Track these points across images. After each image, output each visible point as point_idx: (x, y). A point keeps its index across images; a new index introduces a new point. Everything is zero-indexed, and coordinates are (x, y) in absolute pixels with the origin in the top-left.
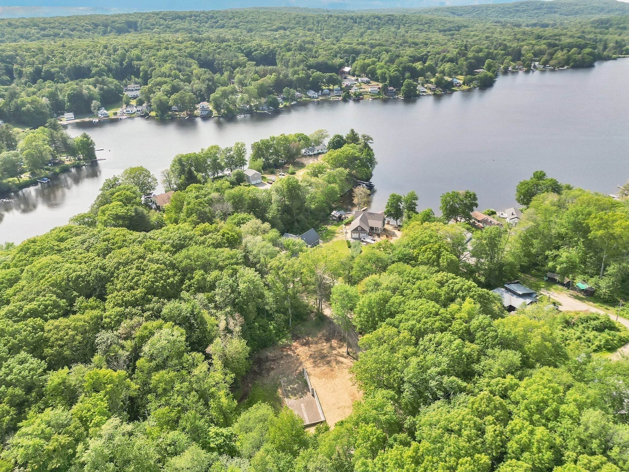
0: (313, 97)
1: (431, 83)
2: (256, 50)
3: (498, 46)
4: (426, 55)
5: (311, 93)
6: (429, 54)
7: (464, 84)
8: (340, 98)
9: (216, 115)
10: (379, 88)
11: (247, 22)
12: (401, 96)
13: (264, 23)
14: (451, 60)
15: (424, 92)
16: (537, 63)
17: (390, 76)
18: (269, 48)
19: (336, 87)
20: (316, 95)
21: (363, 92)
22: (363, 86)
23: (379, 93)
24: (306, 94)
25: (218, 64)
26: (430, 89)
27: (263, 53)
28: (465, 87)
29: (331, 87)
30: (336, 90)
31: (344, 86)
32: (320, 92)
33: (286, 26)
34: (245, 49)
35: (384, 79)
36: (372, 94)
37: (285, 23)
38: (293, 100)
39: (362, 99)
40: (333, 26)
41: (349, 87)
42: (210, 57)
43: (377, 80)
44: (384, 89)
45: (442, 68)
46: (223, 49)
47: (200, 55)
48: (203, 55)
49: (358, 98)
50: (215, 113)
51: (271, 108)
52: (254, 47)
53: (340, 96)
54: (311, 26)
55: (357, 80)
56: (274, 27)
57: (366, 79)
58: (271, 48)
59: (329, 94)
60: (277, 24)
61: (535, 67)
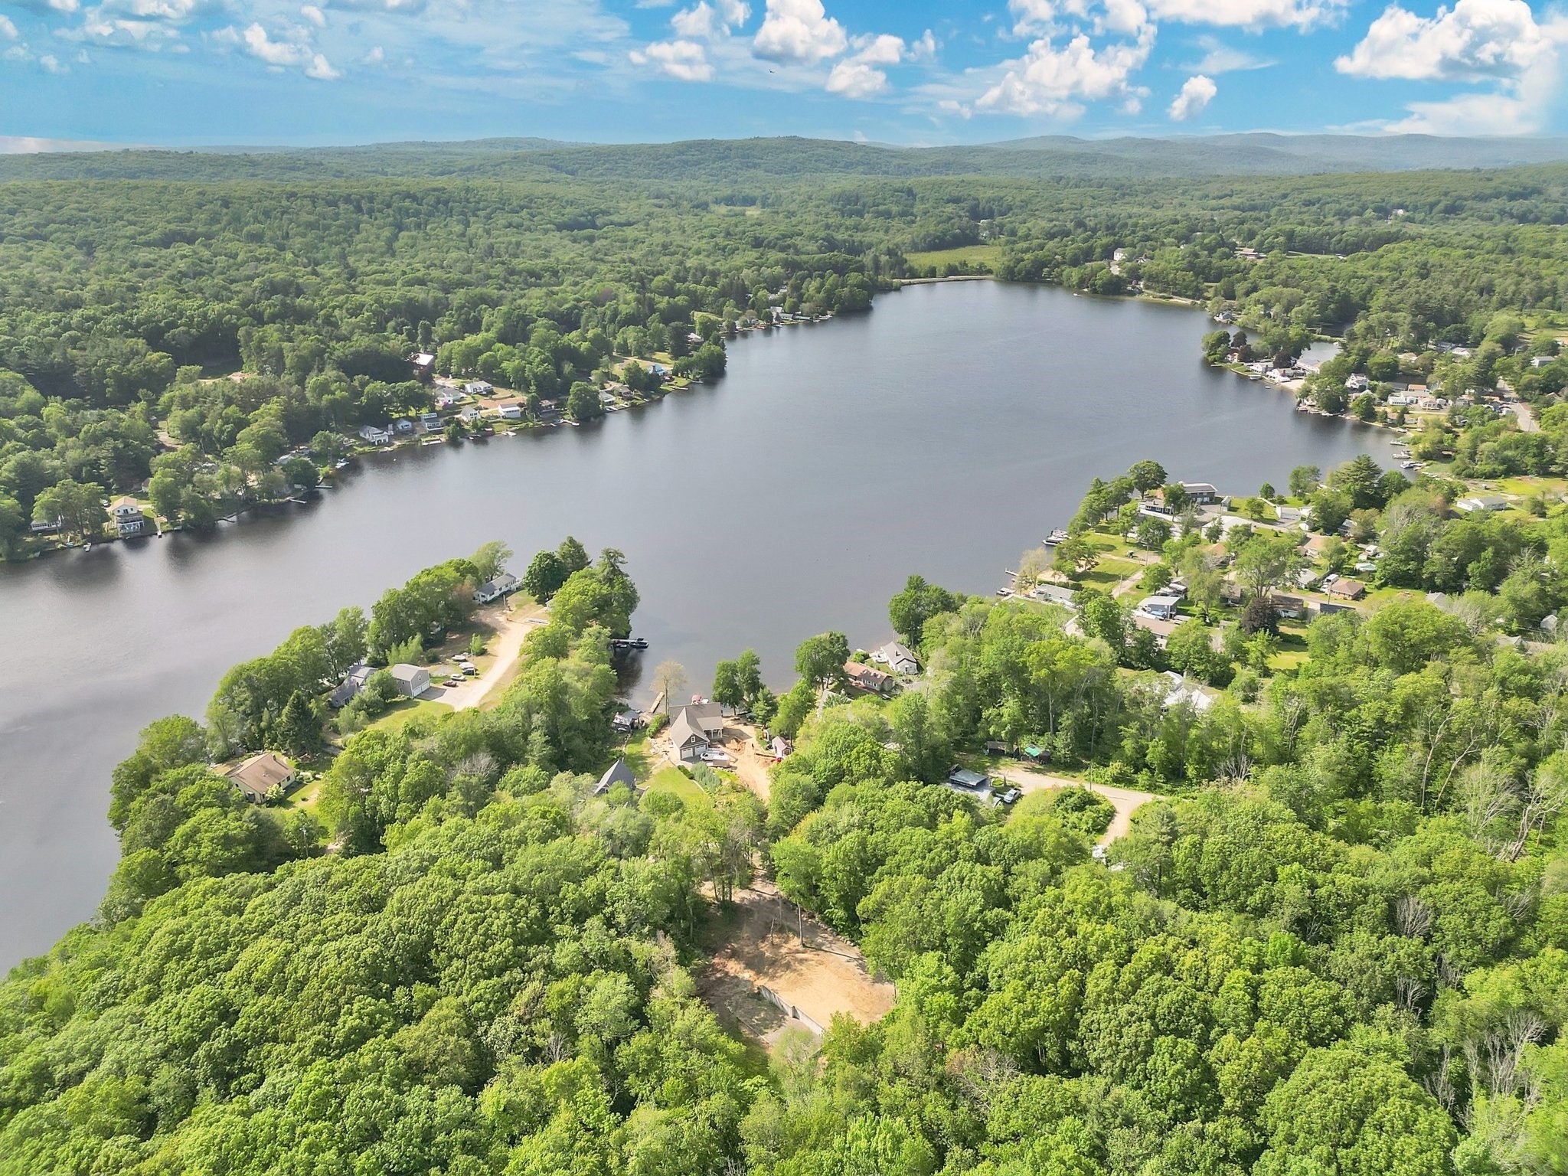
0: (381, 444)
1: (616, 379)
5: (372, 434)
7: (675, 373)
8: (443, 438)
9: (165, 528)
10: (521, 405)
12: (569, 419)
13: (119, 223)
14: (631, 320)
15: (611, 403)
16: (779, 309)
17: (535, 375)
19: (424, 412)
20: (385, 437)
21: (488, 418)
22: (482, 402)
23: (523, 417)
24: (357, 437)
25: (88, 376)
26: (620, 394)
28: (681, 382)
29: (412, 413)
30: (427, 420)
31: (439, 406)
32: (390, 426)
36: (510, 420)
39: (492, 433)
40: (311, 226)
41: (452, 409)
44: (533, 407)
47: (23, 355)
48: (32, 354)
49: (483, 434)
50: (160, 521)
53: (440, 432)
55: (463, 388)
57: (483, 385)
59: (413, 431)
61: (778, 318)
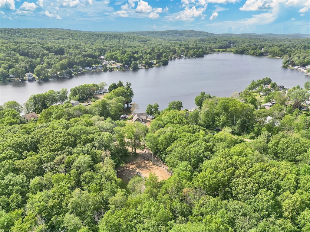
1: (143, 63)
2: (52, 48)
3: (166, 48)
4: (137, 51)
5: (87, 68)
6: (138, 51)
8: (102, 70)
9: (37, 79)
10: (121, 65)
11: (40, 35)
12: (131, 69)
15: (141, 67)
16: (183, 55)
18: (59, 47)
19: (99, 65)
20: (90, 69)
21: (113, 67)
22: (112, 64)
23: (121, 68)
24: (84, 69)
26: (143, 66)
27: (56, 49)
29: (97, 65)
30: (100, 67)
31: (103, 65)
32: (92, 67)
33: (63, 37)
34: (45, 47)
35: (122, 62)
36: (118, 68)
37: (62, 36)
38: (78, 71)
39: (113, 70)
41: (106, 65)
42: (26, 51)
43: (118, 62)
45: (145, 57)
46: (32, 47)
47: (19, 50)
48: (21, 50)
49: (111, 70)
51: (68, 75)
52: (50, 46)
54: (76, 38)
55: (109, 62)
56: (56, 38)
58: (60, 47)
59: (96, 69)
60: (57, 36)
